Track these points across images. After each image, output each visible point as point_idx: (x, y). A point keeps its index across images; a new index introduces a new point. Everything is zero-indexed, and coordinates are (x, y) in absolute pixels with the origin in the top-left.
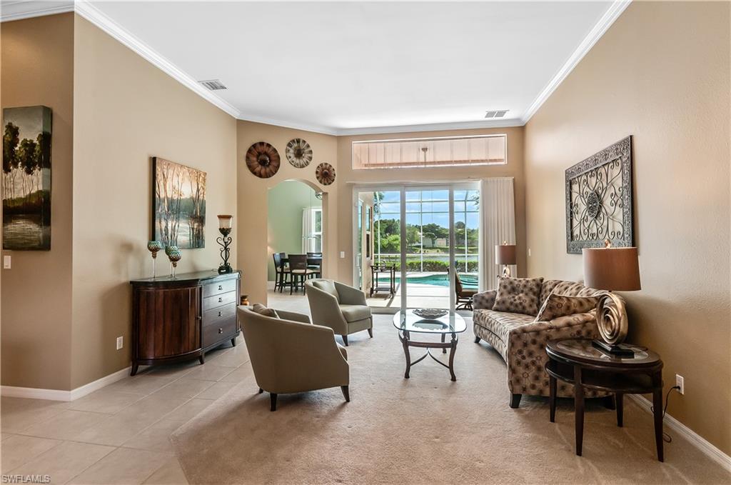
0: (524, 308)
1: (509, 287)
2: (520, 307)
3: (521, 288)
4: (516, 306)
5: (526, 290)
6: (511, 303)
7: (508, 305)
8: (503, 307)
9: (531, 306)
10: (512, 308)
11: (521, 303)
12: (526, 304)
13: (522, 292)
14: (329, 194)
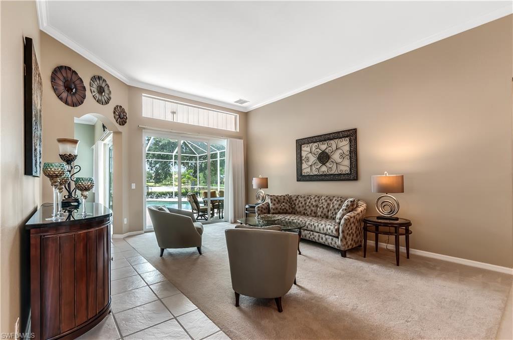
0: (287, 210)
1: (277, 200)
2: (285, 210)
3: (282, 200)
4: (283, 210)
5: (285, 201)
6: (281, 209)
7: (279, 209)
8: (277, 211)
9: (290, 209)
10: (281, 211)
11: (285, 208)
12: (287, 208)
13: (283, 202)
14: (123, 134)
